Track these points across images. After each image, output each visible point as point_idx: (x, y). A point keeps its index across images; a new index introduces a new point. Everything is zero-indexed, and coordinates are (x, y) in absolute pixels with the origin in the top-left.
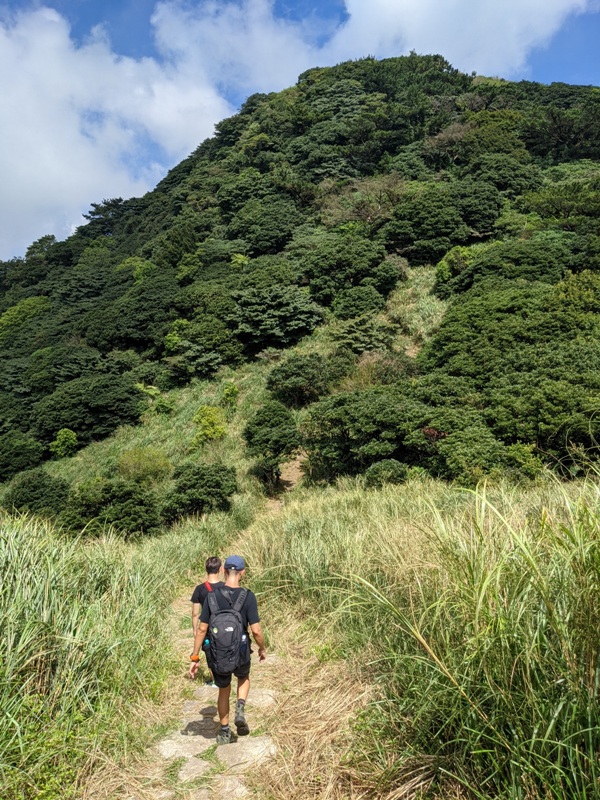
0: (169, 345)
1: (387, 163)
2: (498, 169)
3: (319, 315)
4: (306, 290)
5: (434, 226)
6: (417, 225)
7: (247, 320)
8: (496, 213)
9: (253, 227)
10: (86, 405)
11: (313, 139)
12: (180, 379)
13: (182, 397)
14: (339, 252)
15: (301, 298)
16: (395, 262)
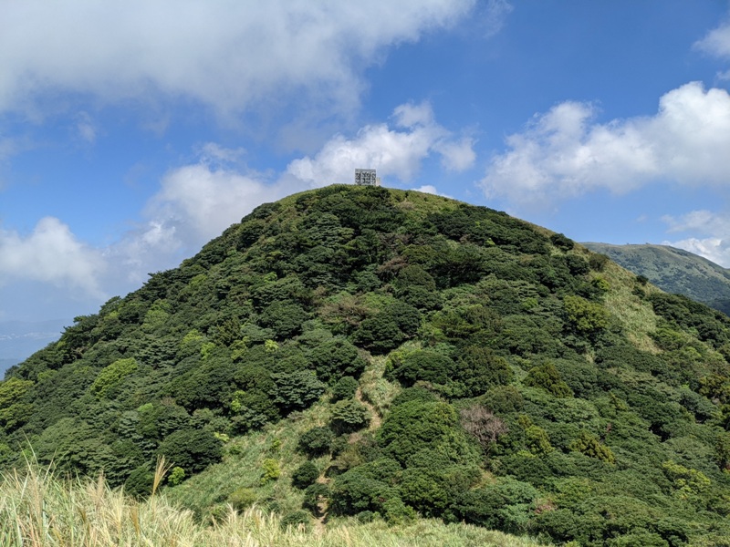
0: (234, 408)
1: (356, 276)
2: (418, 296)
3: (322, 389)
4: (314, 373)
5: (384, 334)
6: (374, 333)
7: (281, 395)
8: (417, 325)
9: (277, 322)
10: (189, 452)
11: (311, 259)
12: (241, 430)
13: (243, 442)
14: (332, 352)
15: (311, 379)
16: (363, 354)
